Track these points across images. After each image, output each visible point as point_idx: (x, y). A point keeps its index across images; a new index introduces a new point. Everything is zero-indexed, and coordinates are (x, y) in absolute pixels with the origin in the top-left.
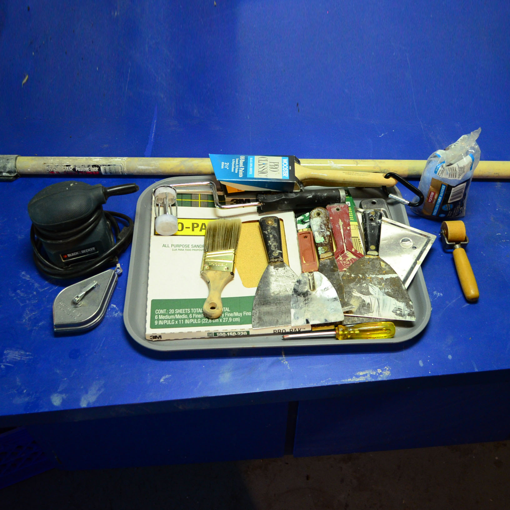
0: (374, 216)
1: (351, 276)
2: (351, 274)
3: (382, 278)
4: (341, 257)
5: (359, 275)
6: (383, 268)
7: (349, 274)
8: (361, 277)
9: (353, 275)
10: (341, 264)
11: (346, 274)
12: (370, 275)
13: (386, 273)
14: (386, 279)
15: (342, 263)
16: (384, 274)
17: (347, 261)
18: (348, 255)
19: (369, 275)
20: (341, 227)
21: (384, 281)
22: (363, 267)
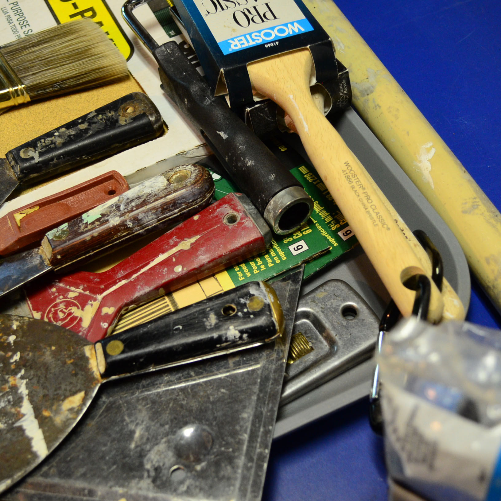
0: (245, 310)
1: (9, 335)
2: (14, 332)
3: (23, 415)
4: (80, 293)
5: (19, 353)
6: (60, 406)
7: (15, 327)
8: (12, 361)
9: (12, 338)
10: (55, 301)
11: (14, 322)
12: (25, 381)
13: (43, 422)
14: (21, 430)
15: (58, 301)
16: (36, 417)
17: (66, 311)
18: (92, 305)
19: (22, 378)
20: (174, 250)
21: (13, 423)
22: (48, 353)
